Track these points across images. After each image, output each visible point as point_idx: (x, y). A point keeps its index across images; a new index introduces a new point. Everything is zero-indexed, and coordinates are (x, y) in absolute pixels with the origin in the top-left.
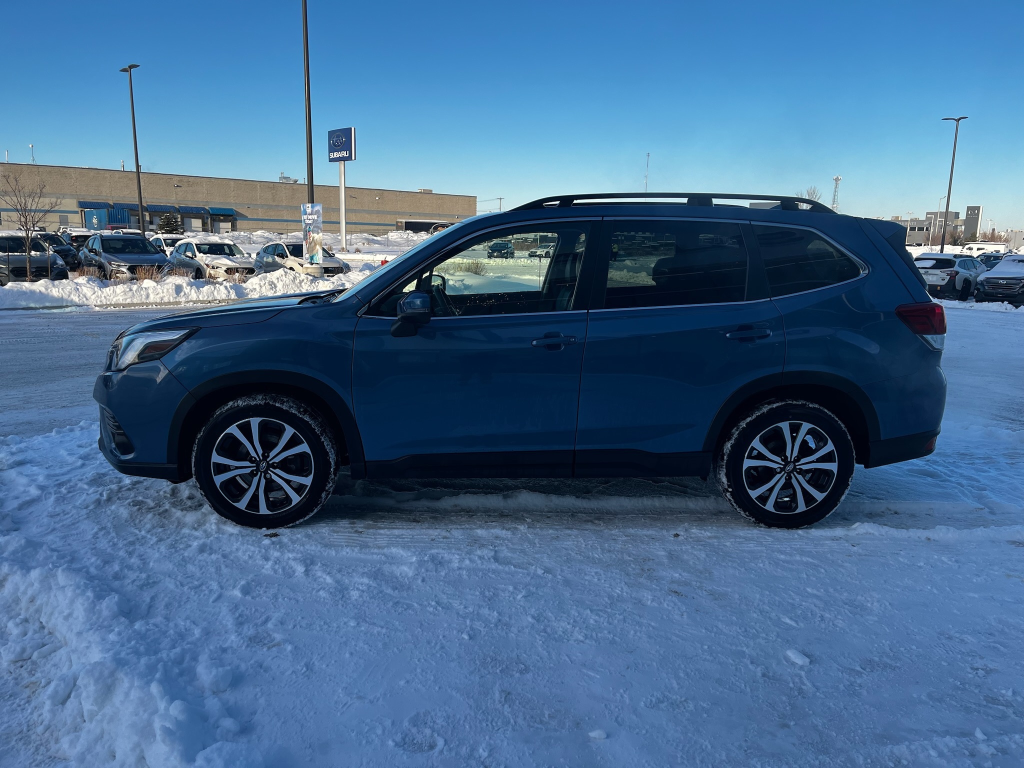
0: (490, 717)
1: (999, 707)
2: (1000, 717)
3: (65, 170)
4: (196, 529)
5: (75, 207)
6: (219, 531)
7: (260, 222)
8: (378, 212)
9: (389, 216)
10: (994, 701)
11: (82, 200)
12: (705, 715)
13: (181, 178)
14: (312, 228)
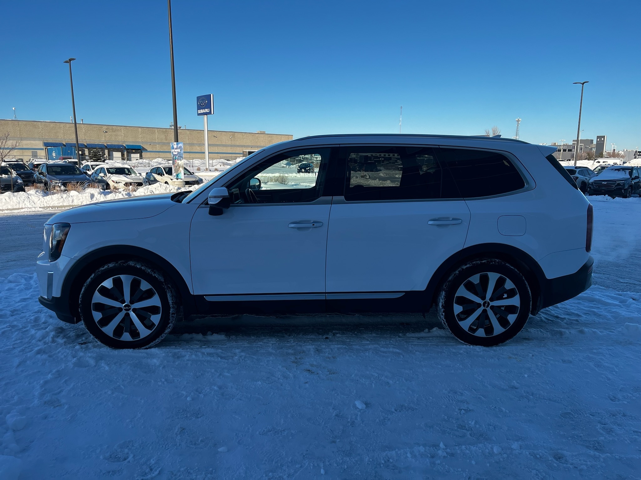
0: (166, 442)
1: (463, 430)
2: (461, 437)
3: (35, 123)
4: (40, 341)
5: (42, 146)
6: (53, 341)
7: (158, 153)
8: (231, 146)
9: (238, 148)
10: (462, 427)
11: (46, 142)
12: (291, 438)
13: (108, 127)
14: (177, 157)
